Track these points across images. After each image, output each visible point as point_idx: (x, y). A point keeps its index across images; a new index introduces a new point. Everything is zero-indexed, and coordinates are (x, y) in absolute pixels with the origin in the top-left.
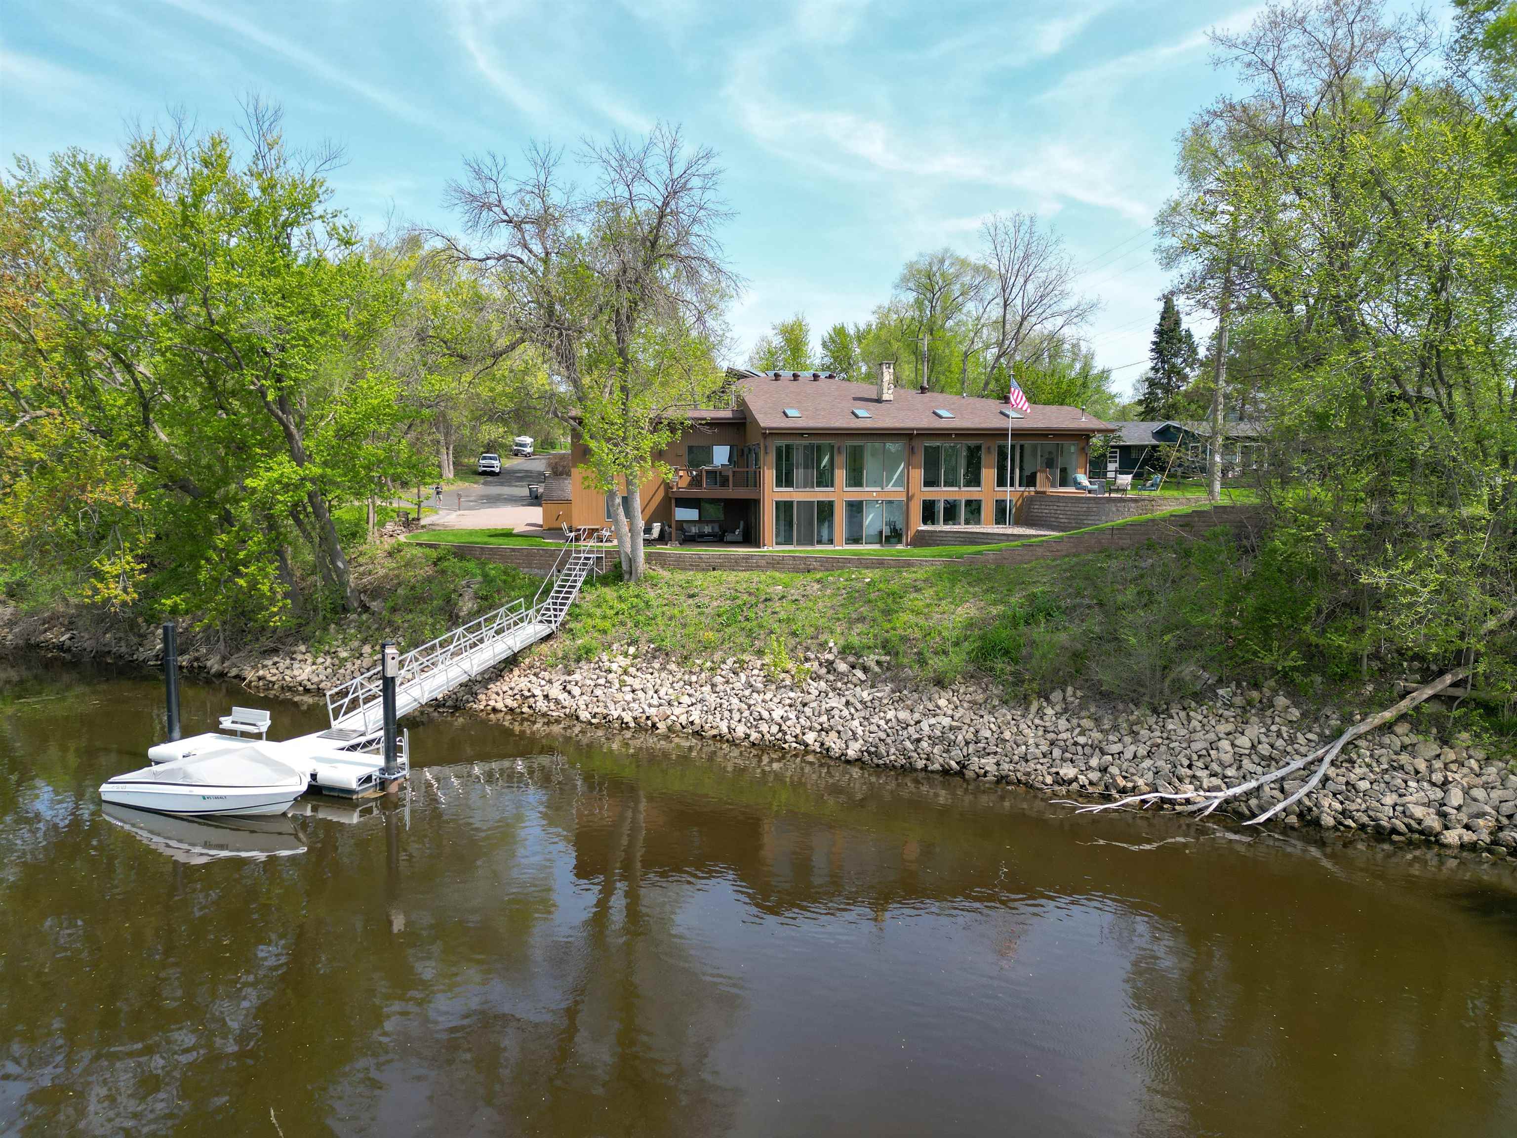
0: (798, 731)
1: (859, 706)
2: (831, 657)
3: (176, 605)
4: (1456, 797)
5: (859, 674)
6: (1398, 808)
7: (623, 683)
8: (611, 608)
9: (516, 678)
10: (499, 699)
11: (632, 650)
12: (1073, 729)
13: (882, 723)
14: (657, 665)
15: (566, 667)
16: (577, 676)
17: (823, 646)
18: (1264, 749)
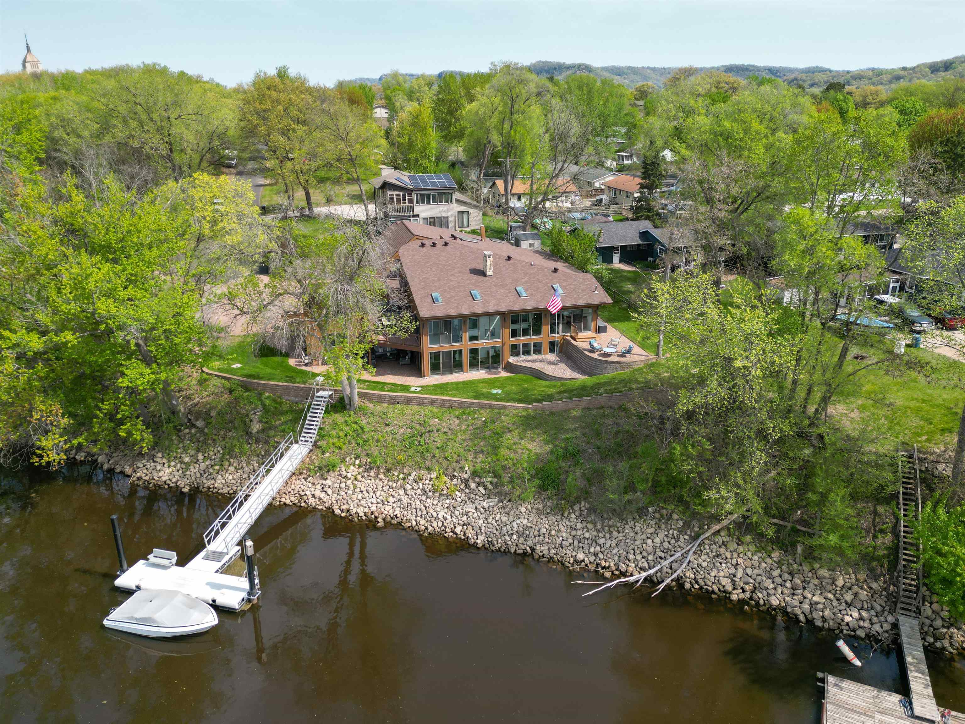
0: (452, 526)
1: (482, 510)
2: (466, 476)
3: (80, 444)
4: (740, 574)
5: (481, 489)
6: (717, 578)
7: (355, 487)
8: (342, 430)
9: (294, 481)
10: (287, 497)
11: (357, 462)
12: (583, 528)
13: (494, 522)
14: (372, 474)
15: (322, 475)
16: (328, 482)
17: (462, 468)
18: (666, 545)
